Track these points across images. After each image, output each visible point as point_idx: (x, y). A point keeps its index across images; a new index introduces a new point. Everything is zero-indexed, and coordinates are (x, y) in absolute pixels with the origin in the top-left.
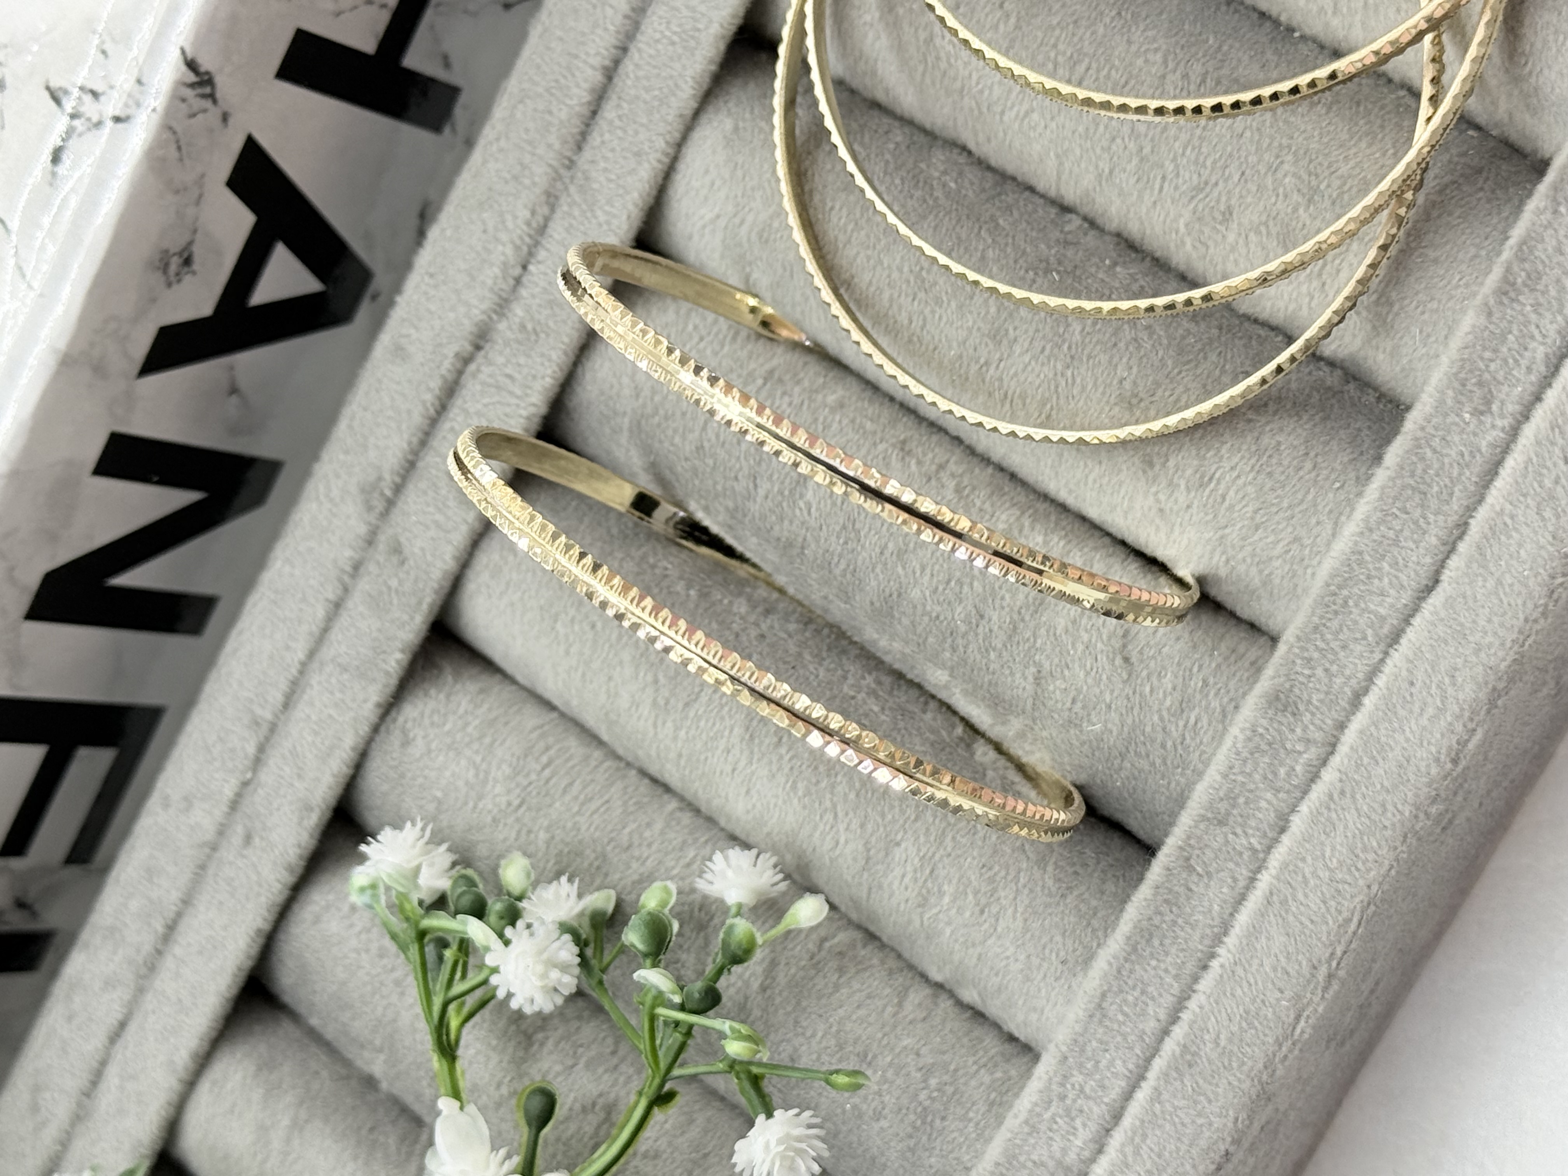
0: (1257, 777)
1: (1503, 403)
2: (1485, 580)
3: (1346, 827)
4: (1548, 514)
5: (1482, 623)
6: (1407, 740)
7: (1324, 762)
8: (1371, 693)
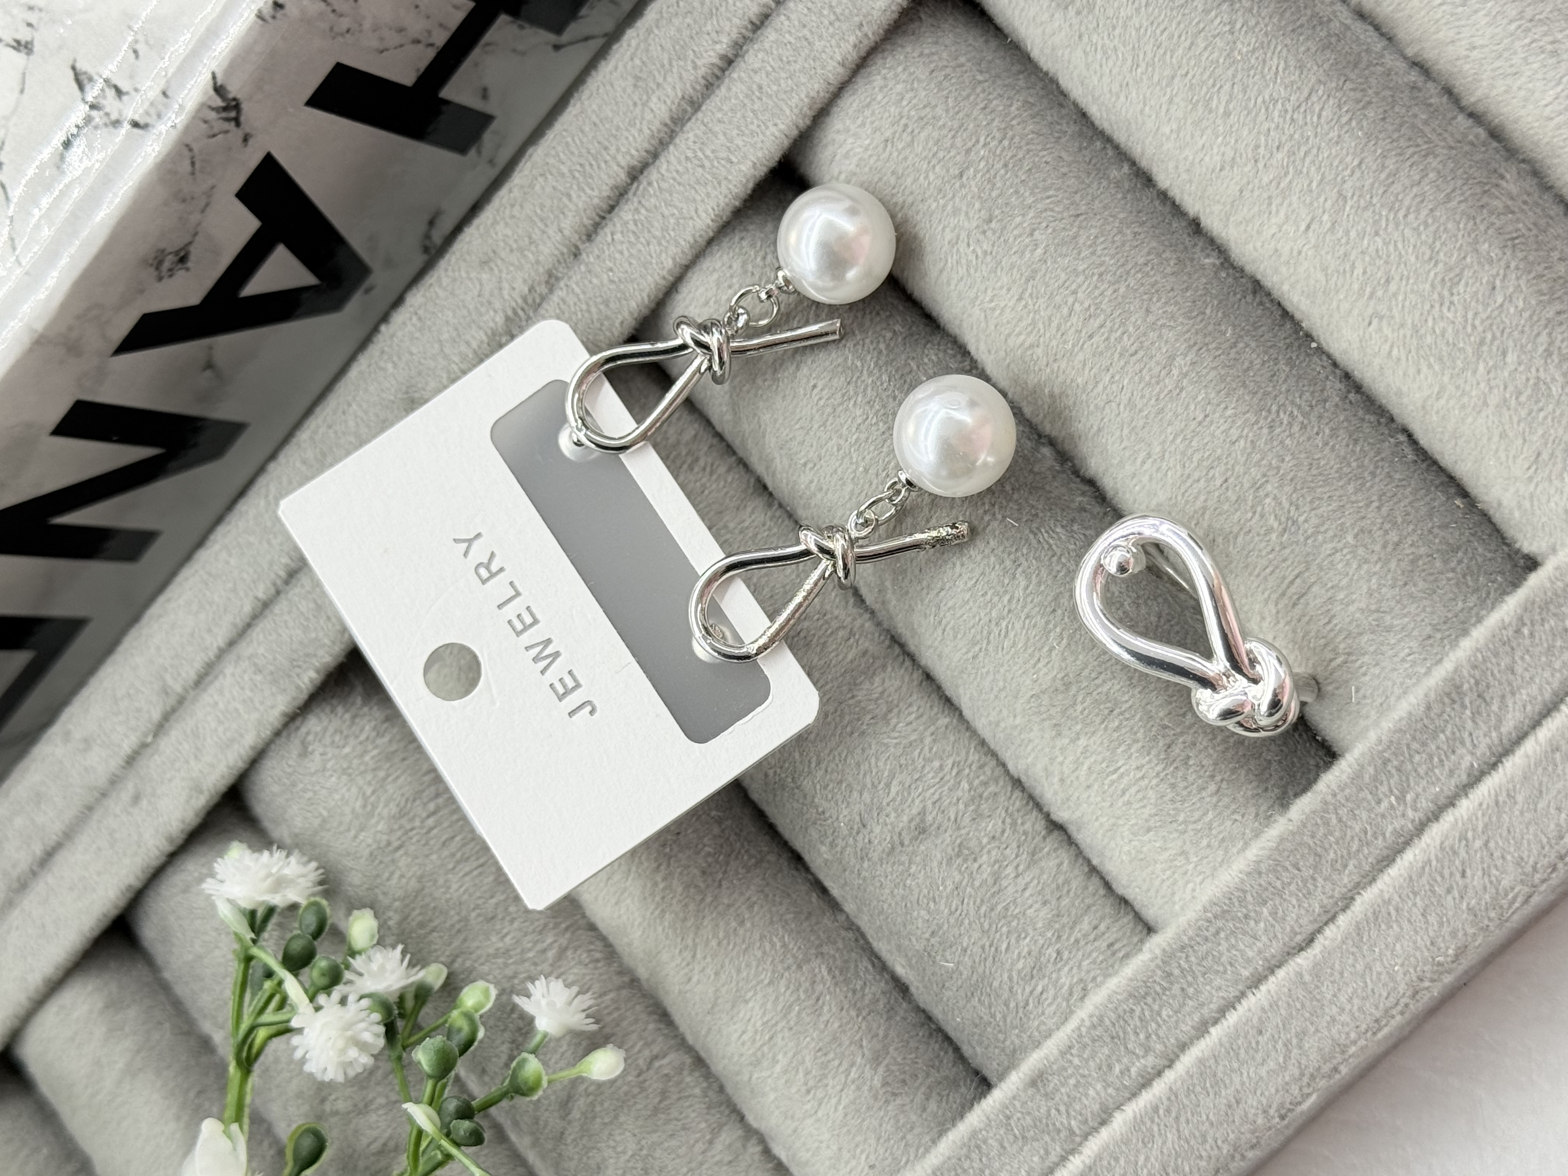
0: (1092, 1064)
1: (1417, 795)
2: (1356, 960)
3: (1164, 1143)
4: (1433, 919)
5: (1343, 998)
6: (1243, 1084)
7: (1159, 1074)
8: (1218, 1027)
